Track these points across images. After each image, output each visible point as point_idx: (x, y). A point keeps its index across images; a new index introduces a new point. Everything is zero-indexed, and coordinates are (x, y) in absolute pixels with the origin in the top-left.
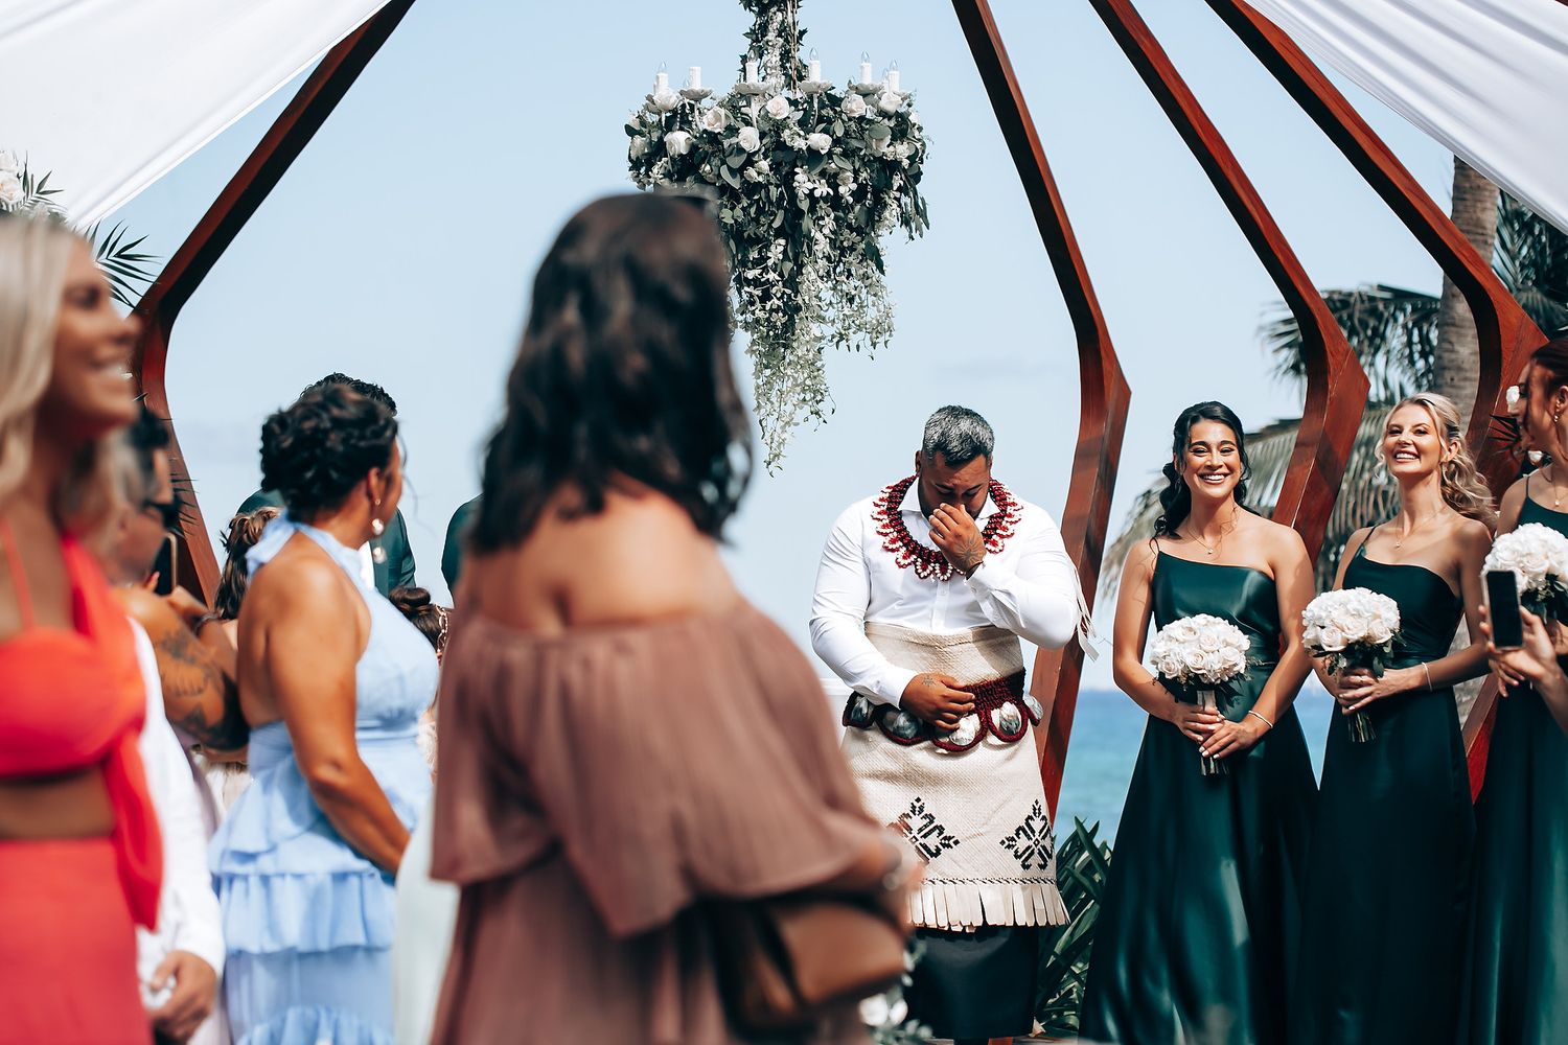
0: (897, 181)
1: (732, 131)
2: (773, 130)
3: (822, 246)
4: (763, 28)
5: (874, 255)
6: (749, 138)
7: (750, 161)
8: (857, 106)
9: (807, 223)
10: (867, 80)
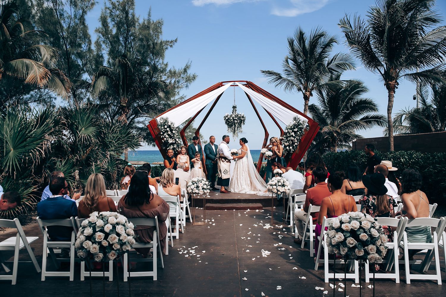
0: (243, 121)
1: (230, 118)
2: (233, 118)
3: (237, 126)
4: (234, 110)
5: (241, 126)
6: (231, 118)
7: (231, 120)
8: (239, 116)
9: (236, 124)
10: (240, 114)
